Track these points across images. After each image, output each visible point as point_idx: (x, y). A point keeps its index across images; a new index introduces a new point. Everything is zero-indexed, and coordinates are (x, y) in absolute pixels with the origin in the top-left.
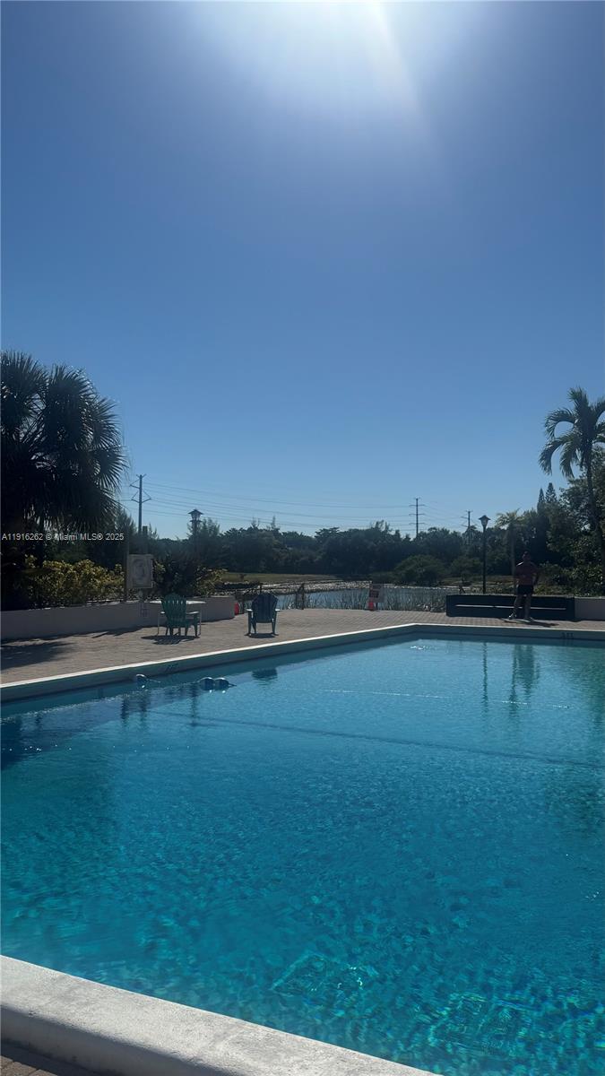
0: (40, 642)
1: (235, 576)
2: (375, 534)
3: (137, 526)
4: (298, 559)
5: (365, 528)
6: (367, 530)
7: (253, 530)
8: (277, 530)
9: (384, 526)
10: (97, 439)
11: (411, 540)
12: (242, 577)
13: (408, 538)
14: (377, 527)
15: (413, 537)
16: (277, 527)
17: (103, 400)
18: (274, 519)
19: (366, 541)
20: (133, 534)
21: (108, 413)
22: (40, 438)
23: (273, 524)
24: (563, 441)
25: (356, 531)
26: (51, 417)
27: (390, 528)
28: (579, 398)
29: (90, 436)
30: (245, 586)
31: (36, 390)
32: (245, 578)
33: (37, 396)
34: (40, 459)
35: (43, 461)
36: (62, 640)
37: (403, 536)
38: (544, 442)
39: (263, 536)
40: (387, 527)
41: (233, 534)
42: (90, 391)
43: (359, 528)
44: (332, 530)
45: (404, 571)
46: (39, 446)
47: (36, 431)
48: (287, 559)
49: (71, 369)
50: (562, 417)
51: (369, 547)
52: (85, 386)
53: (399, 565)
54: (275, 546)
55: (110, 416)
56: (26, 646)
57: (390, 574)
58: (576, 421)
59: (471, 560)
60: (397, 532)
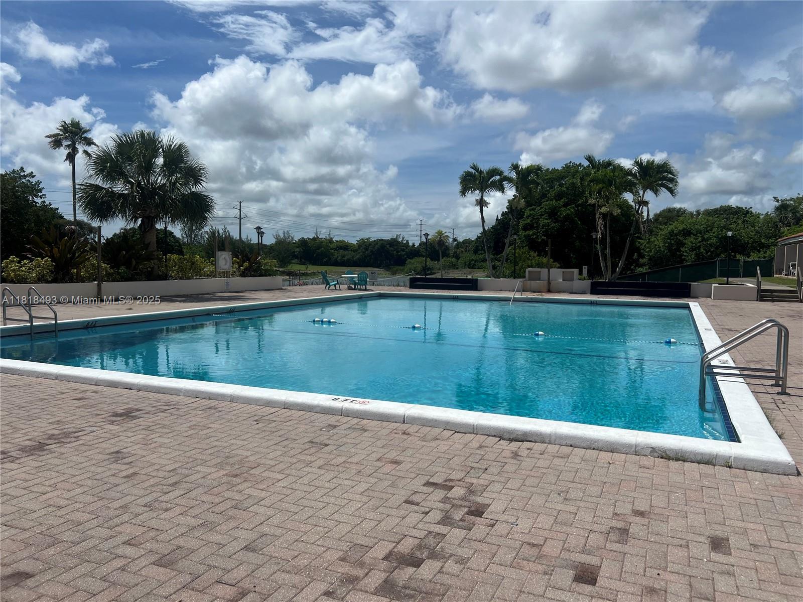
2: (394, 242)
4: (345, 257)
5: (387, 239)
7: (316, 239)
9: (401, 237)
11: (416, 247)
13: (414, 245)
14: (397, 238)
15: (417, 245)
16: (332, 237)
19: (387, 247)
23: (329, 235)
25: (381, 240)
27: (405, 239)
37: (411, 244)
39: (322, 242)
40: (403, 238)
43: (384, 239)
44: (366, 239)
51: (389, 251)
54: (330, 249)
59: (452, 260)
60: (407, 241)
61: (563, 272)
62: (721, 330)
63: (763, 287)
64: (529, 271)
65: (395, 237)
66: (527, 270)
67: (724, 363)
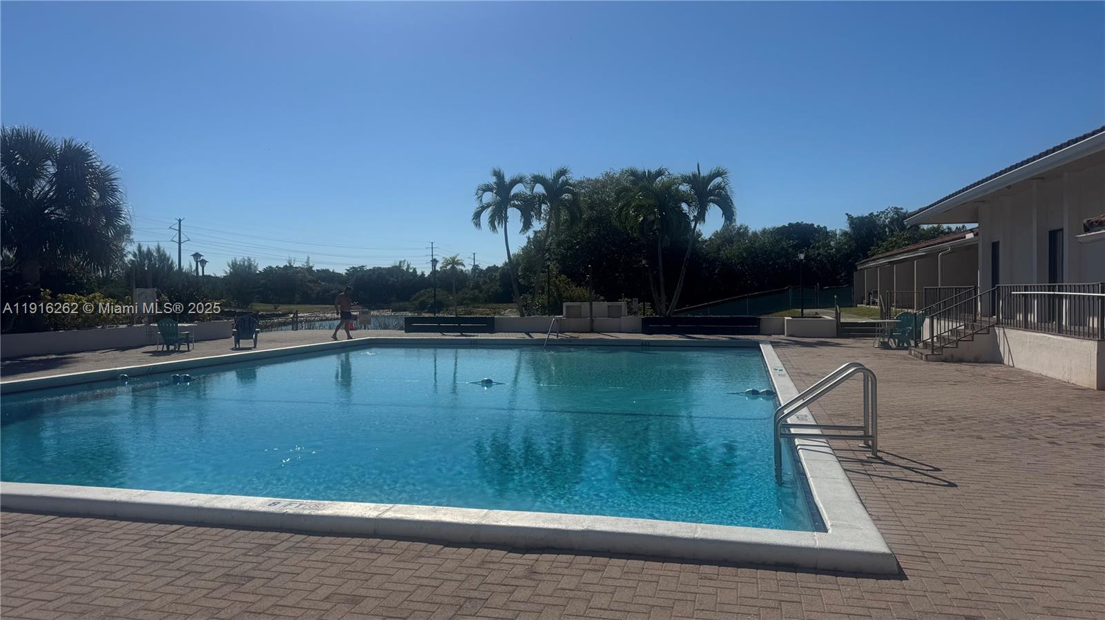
0: (54, 356)
1: (270, 307)
2: (396, 270)
3: (177, 263)
4: (329, 292)
5: (387, 267)
6: (389, 268)
7: (288, 268)
8: (311, 267)
9: (406, 264)
10: (102, 197)
11: (426, 276)
12: (276, 308)
13: (423, 274)
14: (400, 266)
15: (427, 274)
16: (311, 265)
17: (108, 167)
18: (308, 258)
19: (388, 277)
20: (171, 272)
21: (112, 176)
22: (52, 196)
23: (308, 262)
24: (488, 206)
25: (379, 268)
26: (61, 180)
27: (411, 266)
28: (498, 175)
29: (96, 195)
30: (279, 316)
31: (48, 158)
32: (279, 308)
33: (49, 162)
34: (52, 212)
35: (55, 213)
36: (73, 355)
37: (419, 273)
38: (475, 206)
39: (297, 272)
40: (408, 266)
41: (269, 271)
42: (95, 160)
43: (382, 267)
44: (359, 267)
45: (418, 301)
46: (52, 202)
47: (49, 190)
48: (319, 292)
49: (79, 141)
50: (487, 188)
51: (390, 282)
52: (91, 156)
53: (414, 297)
54: (309, 281)
55: (115, 179)
56: (41, 360)
57: (407, 304)
58: (494, 191)
59: (472, 292)
60: (415, 269)
61: (608, 306)
62: (796, 375)
63: (842, 320)
64: (567, 307)
65: (398, 264)
66: (565, 305)
67: (802, 419)
